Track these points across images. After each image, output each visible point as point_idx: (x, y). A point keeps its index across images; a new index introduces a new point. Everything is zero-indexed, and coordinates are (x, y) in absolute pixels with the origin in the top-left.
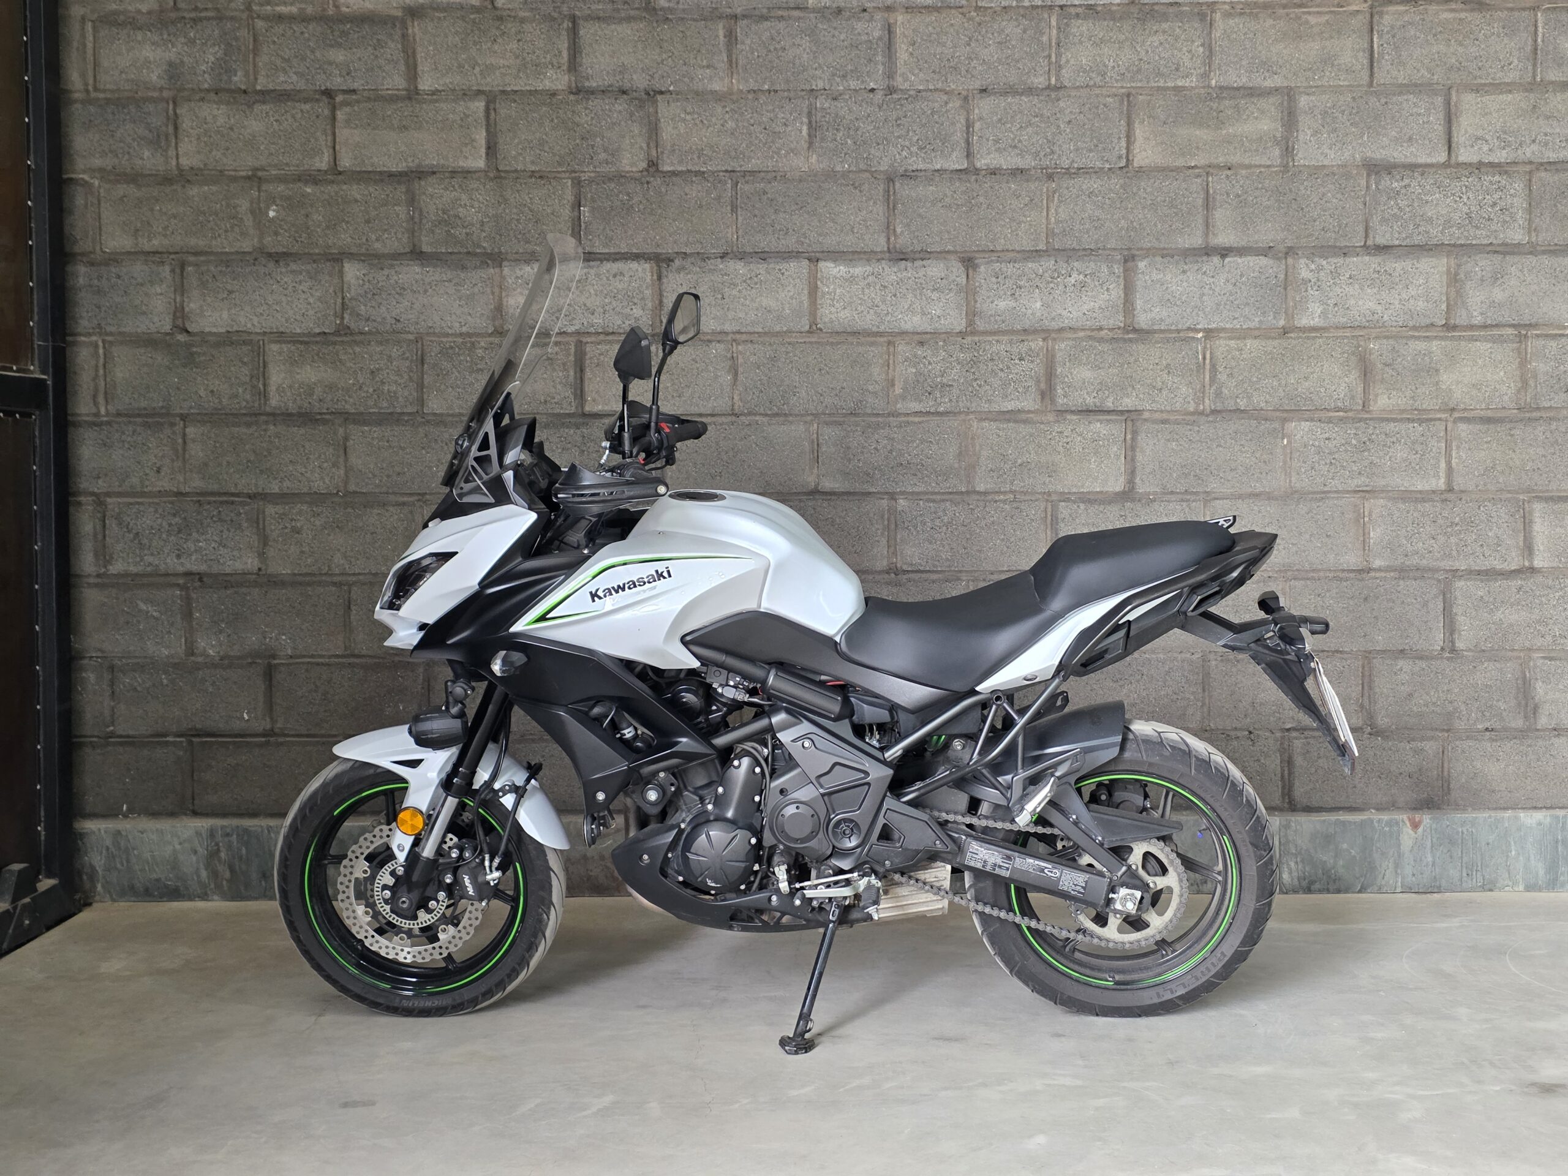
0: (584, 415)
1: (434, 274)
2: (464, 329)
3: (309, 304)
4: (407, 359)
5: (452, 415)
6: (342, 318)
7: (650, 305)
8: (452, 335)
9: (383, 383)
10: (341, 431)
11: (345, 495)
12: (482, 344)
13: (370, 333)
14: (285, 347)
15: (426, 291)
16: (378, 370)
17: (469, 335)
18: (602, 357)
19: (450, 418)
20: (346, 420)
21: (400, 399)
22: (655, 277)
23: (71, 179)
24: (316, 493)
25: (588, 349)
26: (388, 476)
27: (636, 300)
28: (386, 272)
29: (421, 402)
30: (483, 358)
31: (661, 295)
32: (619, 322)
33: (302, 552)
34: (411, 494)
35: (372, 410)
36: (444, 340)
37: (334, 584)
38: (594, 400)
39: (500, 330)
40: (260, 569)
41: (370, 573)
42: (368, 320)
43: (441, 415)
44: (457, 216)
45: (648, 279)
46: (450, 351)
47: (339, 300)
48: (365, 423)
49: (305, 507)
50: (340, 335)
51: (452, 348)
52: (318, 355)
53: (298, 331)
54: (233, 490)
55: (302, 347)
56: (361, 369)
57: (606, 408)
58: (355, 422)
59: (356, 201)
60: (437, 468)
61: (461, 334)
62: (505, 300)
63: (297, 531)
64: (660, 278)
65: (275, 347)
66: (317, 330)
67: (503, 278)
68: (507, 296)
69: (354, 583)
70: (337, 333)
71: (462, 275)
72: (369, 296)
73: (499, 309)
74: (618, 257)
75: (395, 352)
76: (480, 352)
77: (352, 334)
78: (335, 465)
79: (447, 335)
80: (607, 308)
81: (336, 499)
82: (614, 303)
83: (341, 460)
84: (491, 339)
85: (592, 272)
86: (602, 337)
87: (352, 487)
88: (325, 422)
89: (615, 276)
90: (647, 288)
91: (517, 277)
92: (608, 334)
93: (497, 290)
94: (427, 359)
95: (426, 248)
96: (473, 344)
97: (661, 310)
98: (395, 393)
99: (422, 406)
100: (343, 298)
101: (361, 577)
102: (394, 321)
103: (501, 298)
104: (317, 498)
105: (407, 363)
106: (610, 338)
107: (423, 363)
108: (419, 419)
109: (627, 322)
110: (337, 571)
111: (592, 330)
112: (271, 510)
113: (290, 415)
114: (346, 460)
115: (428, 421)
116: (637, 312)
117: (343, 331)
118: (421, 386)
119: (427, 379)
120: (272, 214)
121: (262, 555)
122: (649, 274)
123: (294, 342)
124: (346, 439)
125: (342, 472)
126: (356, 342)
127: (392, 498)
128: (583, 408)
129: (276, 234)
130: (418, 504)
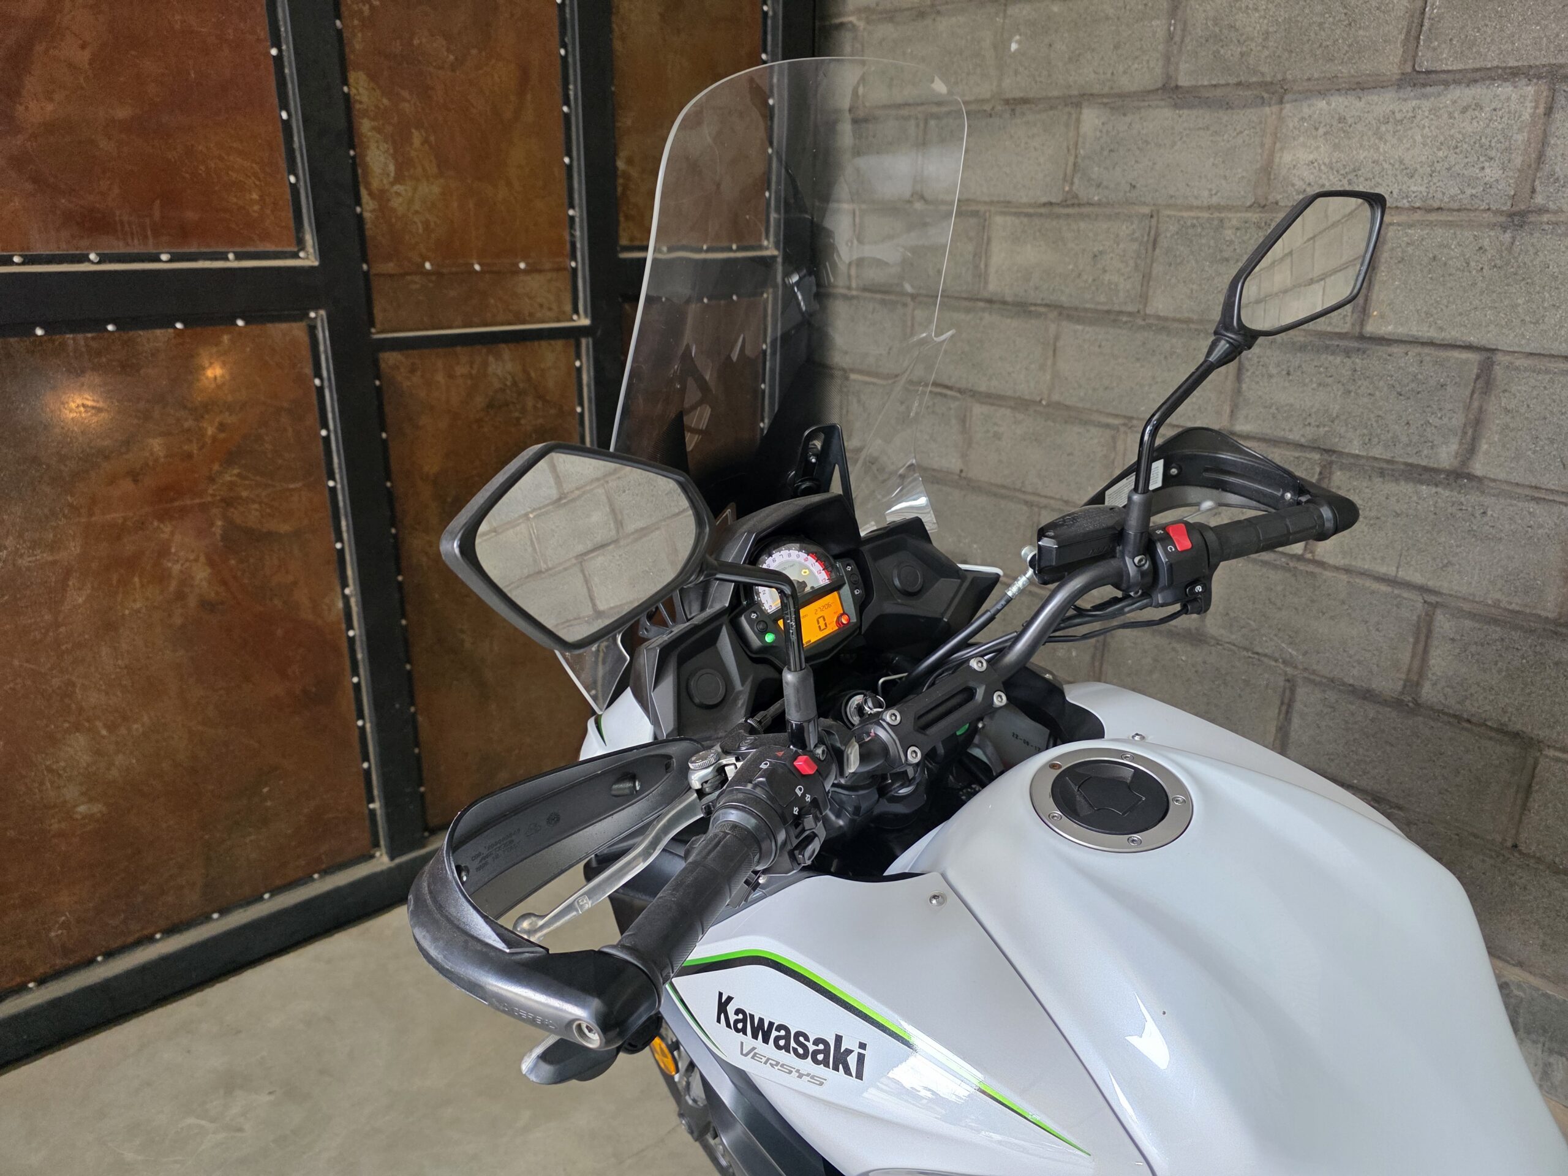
0: (1362, 337)
1: (1190, 118)
2: (1215, 200)
3: (1039, 164)
4: (1136, 240)
5: (1179, 321)
6: (1072, 183)
7: (1518, 161)
8: (1198, 207)
9: (1105, 271)
10: (1053, 328)
11: (1048, 405)
12: (1234, 222)
13: (1099, 204)
14: (1009, 220)
15: (1174, 144)
16: (1101, 253)
17: (1219, 208)
18: (1410, 249)
19: (1176, 325)
20: (1060, 314)
21: (1121, 294)
22: (1541, 110)
23: (842, 24)
24: (1019, 398)
25: (1390, 234)
26: (1094, 390)
27: (1493, 153)
28: (1128, 119)
29: (1144, 298)
30: (1232, 242)
31: (1544, 143)
32: (1454, 191)
33: (1000, 461)
34: (1117, 416)
35: (1088, 306)
36: (1185, 214)
37: (1026, 503)
38: (1382, 316)
39: (1263, 203)
40: (961, 471)
41: (1061, 500)
42: (1099, 186)
43: (1166, 319)
44: (1232, 27)
45: (1526, 116)
46: (1191, 231)
47: (1071, 159)
48: (1079, 320)
49: (1008, 412)
50: (1068, 206)
51: (1193, 226)
52: (1040, 231)
53: (1024, 200)
54: (947, 382)
55: (1025, 220)
56: (1084, 250)
57: (1400, 330)
58: (1069, 318)
59: (1107, 18)
60: (1150, 385)
61: (1209, 208)
62: (1278, 155)
63: (997, 436)
64: (1549, 111)
65: (999, 220)
66: (1044, 200)
67: (1281, 118)
68: (1282, 149)
69: (1045, 507)
70: (1064, 204)
71: (1225, 118)
72: (1106, 153)
73: (1267, 170)
74: (1478, 75)
75: (1124, 229)
76: (1228, 234)
77: (1079, 205)
78: (1042, 367)
79: (1191, 208)
80: (1438, 167)
81: (1039, 408)
82: (1452, 159)
83: (1049, 362)
84: (1249, 215)
85: (1426, 104)
86: (1418, 216)
87: (1056, 397)
88: (1039, 315)
89: (1464, 110)
90: (1520, 130)
91: (1303, 119)
92: (1430, 210)
93: (1268, 141)
94: (1163, 242)
95: (1184, 81)
96: (1221, 220)
97: (1538, 169)
98: (1116, 285)
99: (1145, 305)
100: (1076, 157)
101: (1052, 502)
102: (1128, 188)
103: (1272, 153)
104: (1022, 404)
105: (1135, 246)
106: (1433, 217)
107: (1154, 249)
108: (1140, 322)
109: (1469, 191)
110: (1029, 489)
111: (1405, 203)
112: (978, 410)
113: (1004, 303)
114: (1054, 364)
115: (1150, 326)
116: (1492, 172)
117: (1072, 201)
118: (1147, 278)
119: (1158, 269)
120: (1014, 47)
121: (964, 456)
122: (1529, 105)
123: (1017, 215)
124: (1057, 338)
125: (1048, 377)
126: (1083, 217)
127: (1095, 417)
128: (1362, 325)
129: (1016, 73)
130: (1122, 429)
